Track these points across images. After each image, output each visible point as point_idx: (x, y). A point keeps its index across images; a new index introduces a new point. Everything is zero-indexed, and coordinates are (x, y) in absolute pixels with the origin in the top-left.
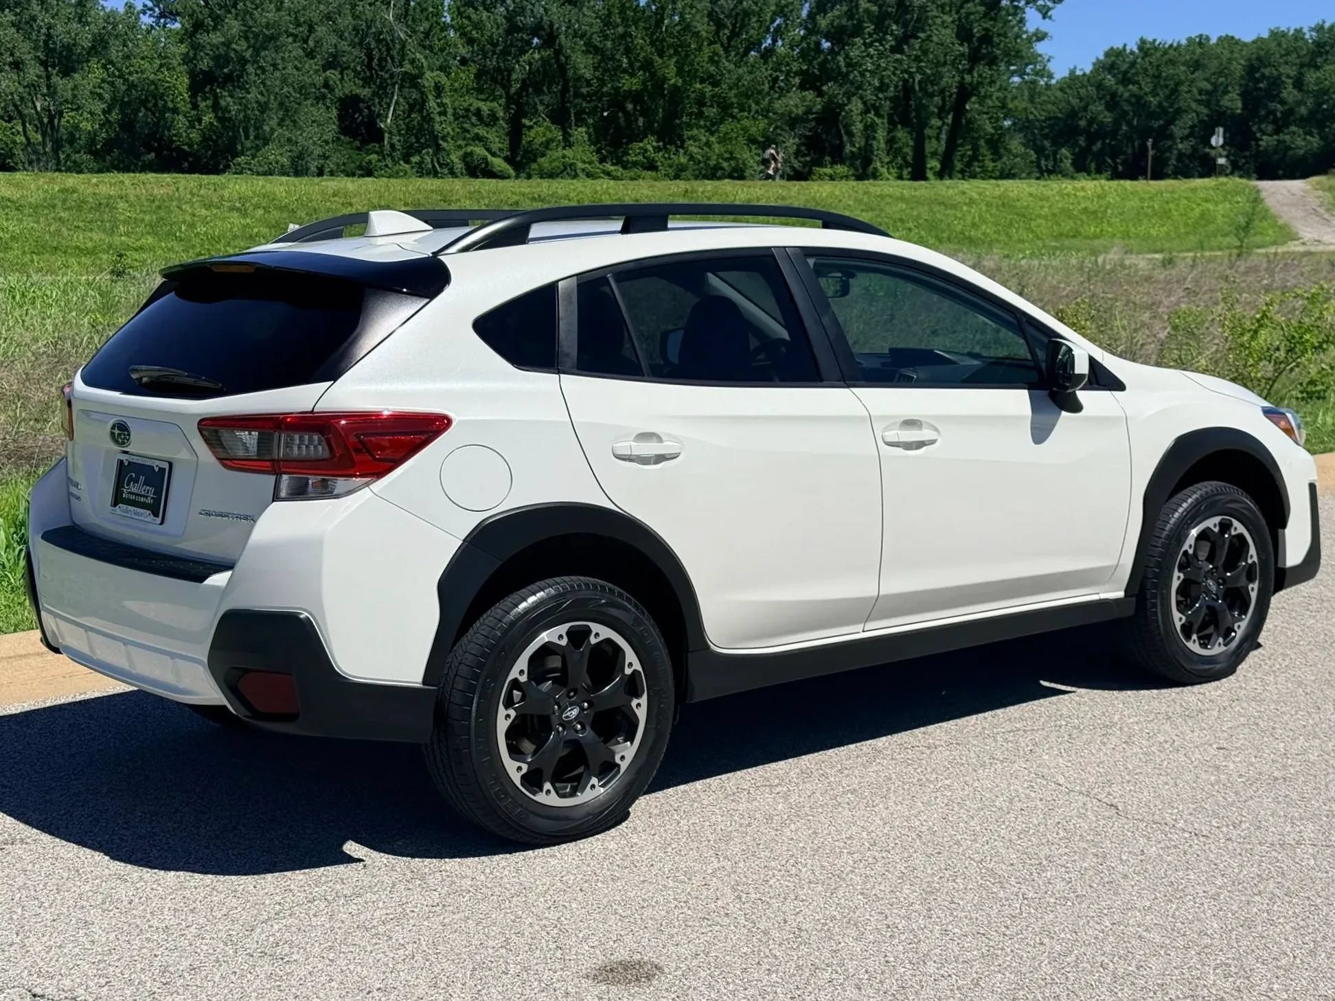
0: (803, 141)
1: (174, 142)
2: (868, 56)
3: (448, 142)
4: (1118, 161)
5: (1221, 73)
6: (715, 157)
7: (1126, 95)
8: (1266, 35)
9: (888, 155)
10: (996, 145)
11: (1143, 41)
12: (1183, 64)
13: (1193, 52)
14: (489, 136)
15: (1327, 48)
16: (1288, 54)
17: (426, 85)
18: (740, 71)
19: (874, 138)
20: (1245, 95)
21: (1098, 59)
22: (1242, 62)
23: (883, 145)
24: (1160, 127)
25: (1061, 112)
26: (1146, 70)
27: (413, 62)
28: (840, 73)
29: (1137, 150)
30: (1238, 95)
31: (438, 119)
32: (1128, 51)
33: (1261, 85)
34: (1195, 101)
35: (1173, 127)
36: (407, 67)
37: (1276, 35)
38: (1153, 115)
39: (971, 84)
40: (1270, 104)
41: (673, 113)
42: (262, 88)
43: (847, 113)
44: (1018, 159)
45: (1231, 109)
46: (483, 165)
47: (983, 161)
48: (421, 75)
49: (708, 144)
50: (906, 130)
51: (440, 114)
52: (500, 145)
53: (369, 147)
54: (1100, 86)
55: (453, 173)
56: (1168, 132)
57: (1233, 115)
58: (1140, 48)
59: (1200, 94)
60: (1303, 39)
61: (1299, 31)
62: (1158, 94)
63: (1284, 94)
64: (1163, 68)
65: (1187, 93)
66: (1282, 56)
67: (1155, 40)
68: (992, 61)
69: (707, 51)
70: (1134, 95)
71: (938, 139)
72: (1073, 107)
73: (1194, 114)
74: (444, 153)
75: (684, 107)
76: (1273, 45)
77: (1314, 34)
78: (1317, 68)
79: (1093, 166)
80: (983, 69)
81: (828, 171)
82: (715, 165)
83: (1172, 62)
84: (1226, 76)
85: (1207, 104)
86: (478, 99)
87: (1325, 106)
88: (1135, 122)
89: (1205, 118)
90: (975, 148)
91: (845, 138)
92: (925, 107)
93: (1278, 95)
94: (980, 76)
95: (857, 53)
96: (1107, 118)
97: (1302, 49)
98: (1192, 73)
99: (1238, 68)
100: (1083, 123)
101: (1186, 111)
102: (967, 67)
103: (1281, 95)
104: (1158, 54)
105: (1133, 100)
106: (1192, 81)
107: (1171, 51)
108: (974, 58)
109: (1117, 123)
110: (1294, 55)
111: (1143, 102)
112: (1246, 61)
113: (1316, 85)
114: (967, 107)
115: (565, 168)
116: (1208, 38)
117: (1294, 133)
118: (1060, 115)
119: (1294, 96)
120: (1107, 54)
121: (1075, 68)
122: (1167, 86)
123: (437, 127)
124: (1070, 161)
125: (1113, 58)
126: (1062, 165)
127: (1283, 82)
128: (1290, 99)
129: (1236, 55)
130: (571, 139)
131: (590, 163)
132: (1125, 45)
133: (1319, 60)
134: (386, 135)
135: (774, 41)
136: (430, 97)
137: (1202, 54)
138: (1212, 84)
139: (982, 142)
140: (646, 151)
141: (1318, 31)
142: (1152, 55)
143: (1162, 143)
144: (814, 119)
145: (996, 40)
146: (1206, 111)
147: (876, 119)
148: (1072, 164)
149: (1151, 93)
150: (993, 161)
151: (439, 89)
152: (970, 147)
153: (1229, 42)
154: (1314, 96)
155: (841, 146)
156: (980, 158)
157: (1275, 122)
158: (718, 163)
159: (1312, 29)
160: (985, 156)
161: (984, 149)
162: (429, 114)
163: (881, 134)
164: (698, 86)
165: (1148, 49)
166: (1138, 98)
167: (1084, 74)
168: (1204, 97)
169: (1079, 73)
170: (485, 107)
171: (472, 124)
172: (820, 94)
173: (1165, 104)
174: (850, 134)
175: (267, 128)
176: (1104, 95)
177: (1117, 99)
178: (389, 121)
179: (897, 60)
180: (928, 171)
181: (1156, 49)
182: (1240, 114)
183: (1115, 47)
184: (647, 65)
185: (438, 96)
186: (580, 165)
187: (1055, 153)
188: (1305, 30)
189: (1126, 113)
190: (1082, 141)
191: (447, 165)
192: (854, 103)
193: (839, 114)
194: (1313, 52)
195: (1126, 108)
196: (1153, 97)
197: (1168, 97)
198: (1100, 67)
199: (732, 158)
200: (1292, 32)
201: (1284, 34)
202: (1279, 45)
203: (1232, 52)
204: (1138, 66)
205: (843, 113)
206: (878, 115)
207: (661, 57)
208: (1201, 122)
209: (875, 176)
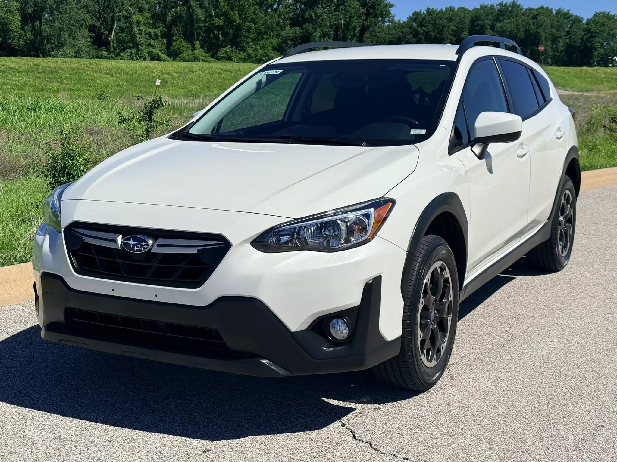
1: (12, 45)
2: (324, 13)
3: (142, 46)
5: (460, 23)
6: (260, 55)
7: (422, 31)
8: (478, 7)
11: (428, 9)
12: (445, 19)
13: (449, 14)
14: (155, 44)
15: (504, 13)
16: (488, 15)
17: (133, 21)
18: (267, 18)
21: (409, 16)
22: (469, 18)
25: (394, 38)
26: (430, 21)
27: (127, 11)
28: (313, 20)
31: (138, 36)
32: (422, 13)
33: (477, 28)
34: (451, 35)
36: (124, 13)
37: (483, 7)
39: (366, 26)
41: (237, 36)
42: (61, 21)
46: (157, 57)
48: (130, 17)
49: (256, 49)
51: (139, 34)
52: (160, 48)
53: (101, 48)
54: (410, 27)
55: (144, 59)
58: (427, 12)
59: (452, 32)
60: (494, 9)
61: (492, 5)
64: (437, 21)
65: (447, 31)
66: (486, 16)
67: (433, 9)
68: (376, 16)
69: (252, 9)
70: (425, 31)
74: (141, 52)
75: (242, 33)
76: (482, 11)
77: (498, 7)
78: (500, 21)
80: (372, 19)
82: (260, 58)
83: (440, 18)
84: (463, 25)
86: (148, 27)
94: (371, 22)
95: (320, 11)
97: (494, 13)
98: (449, 23)
99: (467, 21)
102: (365, 18)
104: (435, 14)
105: (425, 34)
106: (449, 26)
107: (440, 13)
108: (368, 14)
110: (491, 16)
112: (471, 18)
115: (195, 59)
116: (454, 8)
120: (413, 14)
121: (400, 20)
122: (439, 28)
123: (138, 39)
125: (416, 16)
127: (486, 27)
129: (467, 16)
130: (195, 46)
131: (206, 57)
132: (421, 10)
133: (501, 18)
134: (111, 43)
135: (279, 5)
136: (135, 26)
137: (453, 15)
138: (457, 27)
140: (227, 52)
141: (500, 6)
142: (432, 15)
145: (377, 7)
149: (432, 31)
151: (138, 23)
153: (462, 10)
158: (261, 58)
159: (497, 5)
162: (134, 34)
164: (248, 24)
165: (431, 12)
166: (427, 33)
167: (404, 23)
168: (454, 33)
169: (402, 22)
170: (152, 31)
171: (147, 39)
172: (302, 29)
175: (63, 39)
178: (112, 36)
179: (337, 15)
181: (434, 12)
183: (417, 11)
184: (225, 14)
185: (138, 26)
186: (201, 58)
188: (495, 5)
191: (142, 57)
194: (498, 15)
197: (439, 33)
198: (411, 19)
199: (267, 56)
200: (489, 6)
201: (486, 7)
202: (484, 11)
203: (465, 14)
204: (427, 19)
207: (233, 11)
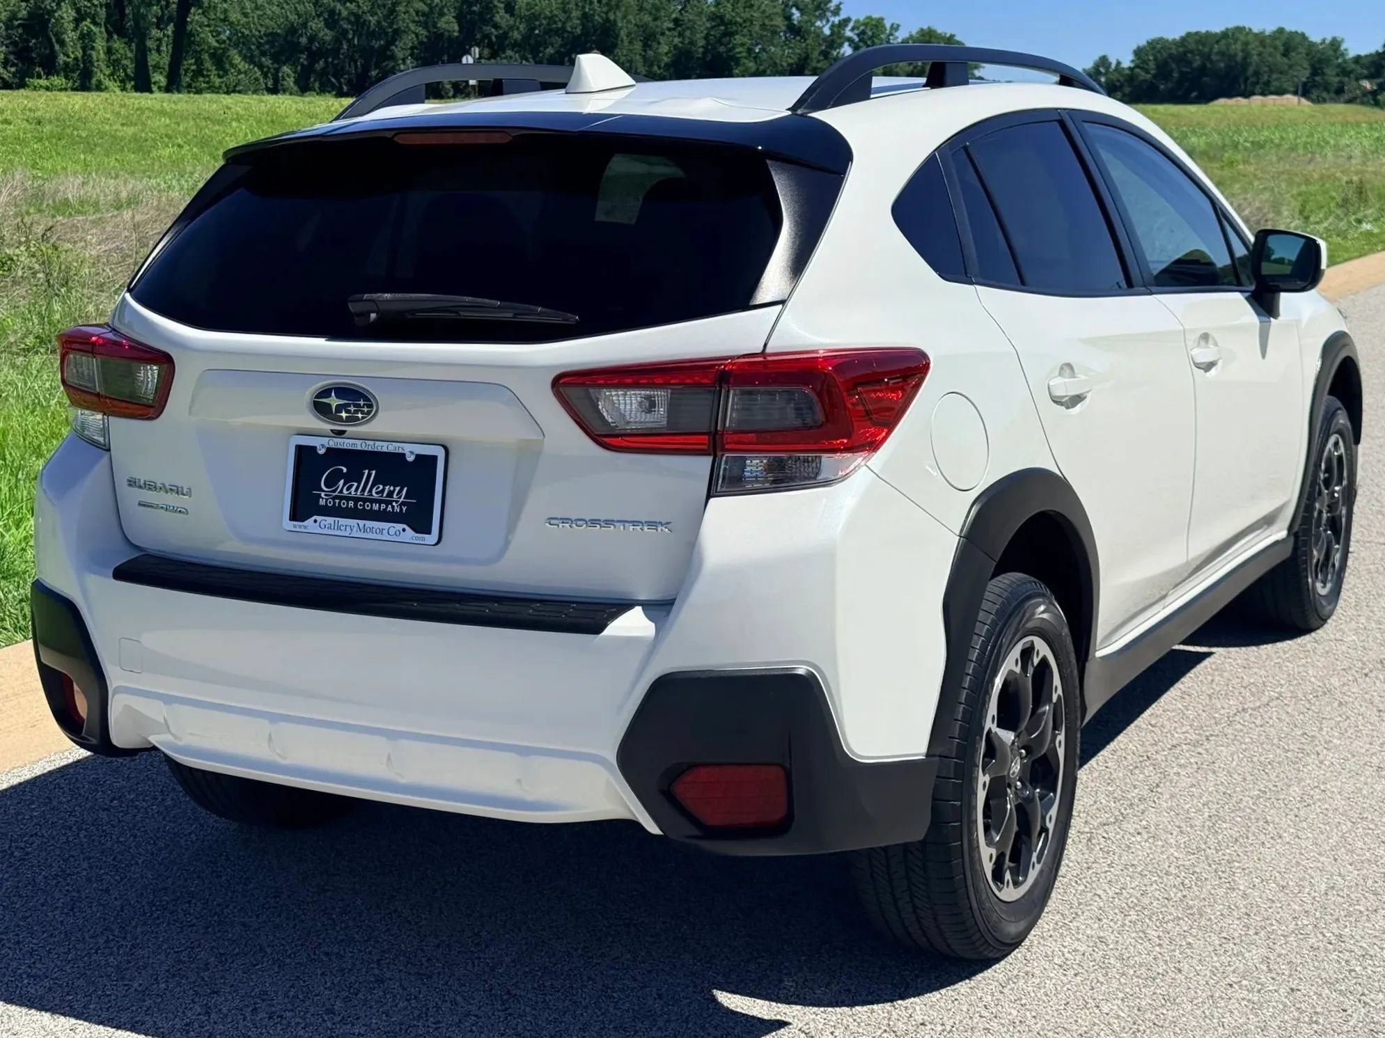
0: (11, 49)
4: (342, 80)
9: (108, 67)
10: (220, 60)
19: (93, 48)
20: (459, 18)
23: (102, 56)
24: (381, 46)
29: (360, 71)
30: (453, 17)
35: (393, 47)
38: (372, 35)
40: (484, 28)
43: (57, 20)
44: (243, 76)
45: (449, 31)
47: (208, 76)
50: (123, 40)
56: (388, 53)
57: (450, 39)
62: (376, 14)
63: (497, 18)
71: (158, 51)
72: (292, 25)
73: (413, 36)
79: (317, 85)
81: (43, 82)
85: (425, 25)
87: (537, 32)
88: (356, 42)
89: (425, 40)
90: (199, 62)
91: (57, 47)
92: (144, 17)
93: (491, 19)
96: (327, 35)
100: (304, 40)
101: (404, 32)
103: (495, 19)
109: (337, 41)
111: (362, 20)
113: (528, 10)
114: (188, 19)
117: (511, 57)
118: (279, 31)
119: (507, 21)
124: (292, 79)
126: (285, 83)
128: (503, 24)
139: (206, 56)
143: (384, 64)
144: (19, 25)
146: (425, 32)
147: (93, 28)
148: (295, 83)
150: (220, 77)
152: (193, 61)
154: (527, 21)
155: (53, 56)
156: (205, 73)
157: (490, 45)
160: (210, 71)
161: (208, 64)
163: (100, 44)
173: (384, 24)
174: (62, 43)
176: (322, 13)
177: (336, 17)
180: (152, 86)
182: (457, 37)
187: (277, 70)
189: (345, 32)
190: (303, 58)
192: (64, 9)
193: (49, 20)
195: (345, 26)
196: (372, 16)
205: (53, 20)
206: (95, 23)
208: (421, 43)
209: (99, 88)
